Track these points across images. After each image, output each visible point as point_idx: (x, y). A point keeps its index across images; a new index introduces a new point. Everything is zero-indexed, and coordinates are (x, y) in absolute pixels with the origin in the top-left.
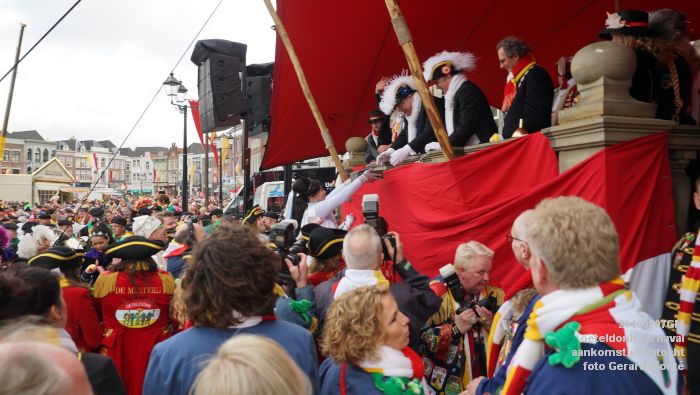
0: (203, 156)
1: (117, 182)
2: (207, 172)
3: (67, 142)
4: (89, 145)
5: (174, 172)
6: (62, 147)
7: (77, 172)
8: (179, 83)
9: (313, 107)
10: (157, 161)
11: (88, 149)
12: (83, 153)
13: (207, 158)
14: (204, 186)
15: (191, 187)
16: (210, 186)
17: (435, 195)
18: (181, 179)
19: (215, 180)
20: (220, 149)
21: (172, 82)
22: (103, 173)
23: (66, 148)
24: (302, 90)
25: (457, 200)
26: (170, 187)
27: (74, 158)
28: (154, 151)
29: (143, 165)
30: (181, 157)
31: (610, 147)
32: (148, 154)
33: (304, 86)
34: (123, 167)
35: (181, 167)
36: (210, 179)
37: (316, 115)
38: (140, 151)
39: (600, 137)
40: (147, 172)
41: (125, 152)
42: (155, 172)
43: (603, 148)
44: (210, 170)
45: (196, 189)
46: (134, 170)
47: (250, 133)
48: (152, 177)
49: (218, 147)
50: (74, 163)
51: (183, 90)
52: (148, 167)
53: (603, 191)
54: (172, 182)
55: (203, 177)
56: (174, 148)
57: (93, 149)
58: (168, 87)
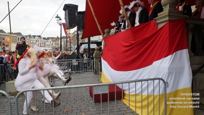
0: (66, 40)
1: (42, 47)
2: (67, 44)
3: (28, 36)
4: (34, 36)
5: (58, 44)
6: (27, 37)
7: (31, 44)
8: (60, 17)
9: (96, 19)
10: (53, 41)
11: (34, 37)
12: (33, 39)
13: (67, 40)
14: (66, 48)
15: (62, 48)
16: (68, 48)
17: (126, 38)
18: (60, 46)
19: (69, 46)
20: (71, 37)
21: (57, 17)
22: (38, 44)
23: (28, 37)
24: (93, 15)
25: (132, 39)
26: (57, 48)
27: (31, 40)
28: (52, 38)
29: (49, 42)
30: (60, 40)
31: (170, 21)
32: (50, 39)
33: (93, 13)
34: (44, 43)
35: (60, 43)
36: (68, 46)
37: (96, 21)
38: (48, 38)
39: (167, 19)
40: (50, 44)
41: (44, 38)
42: (52, 44)
43: (168, 22)
44: (68, 44)
45: (64, 49)
46: (47, 43)
47: (79, 30)
48: (52, 46)
49: (70, 36)
50: (30, 42)
51: (60, 19)
52: (50, 43)
53: (168, 32)
54: (57, 47)
55: (66, 45)
56: (58, 38)
57: (35, 37)
58: (57, 18)
